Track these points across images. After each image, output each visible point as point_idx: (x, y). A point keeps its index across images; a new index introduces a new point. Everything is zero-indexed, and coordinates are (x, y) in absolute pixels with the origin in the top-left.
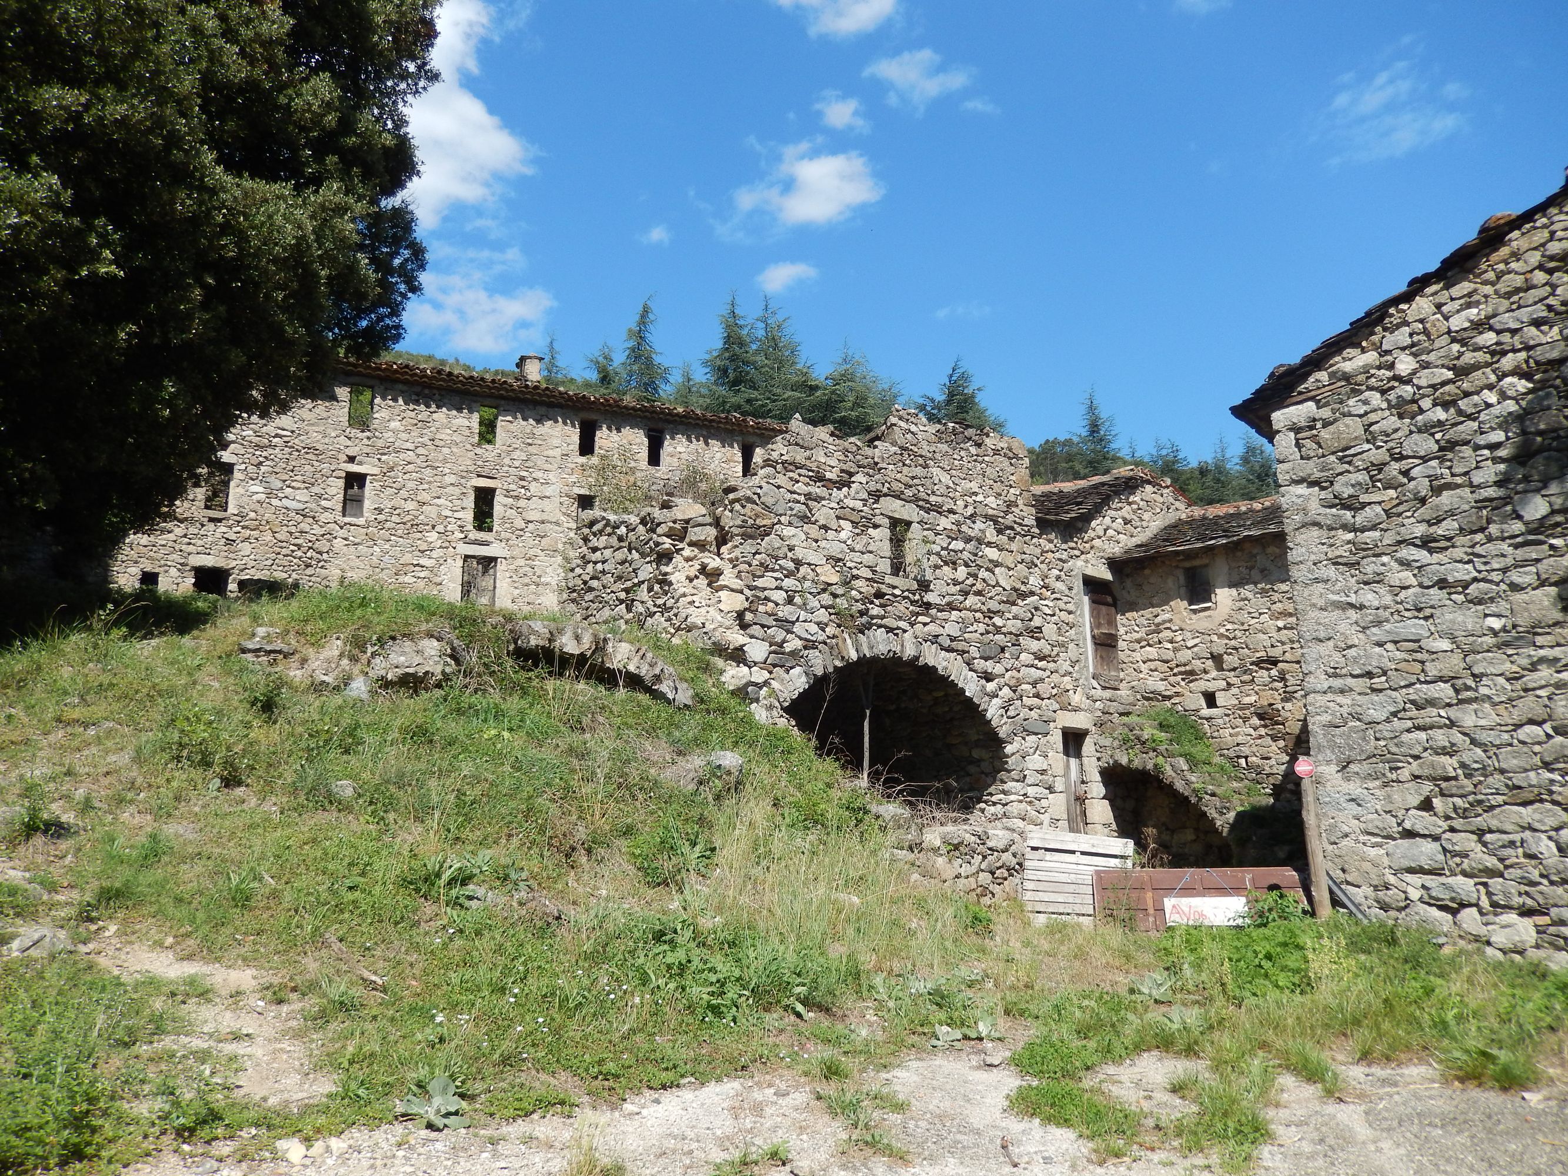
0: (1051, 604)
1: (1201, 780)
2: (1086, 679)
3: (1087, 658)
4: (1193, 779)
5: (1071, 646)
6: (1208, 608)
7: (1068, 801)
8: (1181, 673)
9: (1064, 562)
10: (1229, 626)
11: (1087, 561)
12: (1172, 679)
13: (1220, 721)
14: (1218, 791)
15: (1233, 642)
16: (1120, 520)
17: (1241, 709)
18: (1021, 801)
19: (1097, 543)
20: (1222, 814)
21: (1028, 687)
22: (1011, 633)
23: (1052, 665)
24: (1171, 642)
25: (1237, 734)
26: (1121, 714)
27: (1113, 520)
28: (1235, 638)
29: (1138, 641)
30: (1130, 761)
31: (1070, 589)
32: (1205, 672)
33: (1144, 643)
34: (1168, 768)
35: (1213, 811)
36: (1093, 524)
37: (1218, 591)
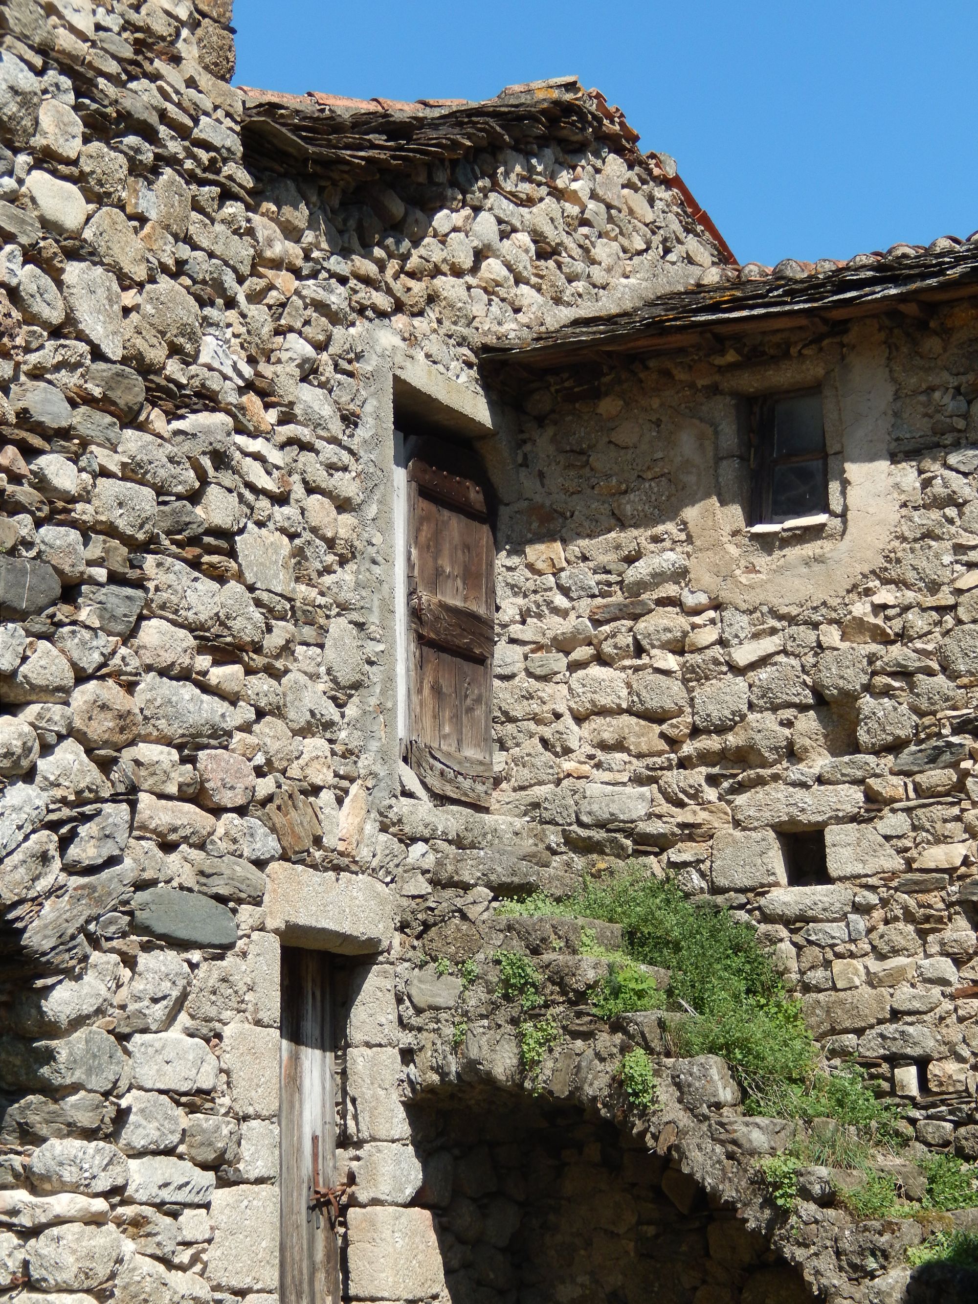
0: (275, 457)
1: (782, 1142)
2: (384, 756)
3: (390, 680)
4: (758, 1138)
5: (339, 627)
6: (816, 532)
7: (284, 1215)
8: (705, 758)
9: (335, 318)
10: (886, 595)
11: (411, 339)
12: (674, 779)
13: (837, 930)
14: (847, 1187)
15: (896, 652)
16: (523, 238)
17: (912, 889)
18: (96, 1221)
19: (448, 286)
20: (860, 1273)
21: (166, 756)
22: (110, 531)
23: (261, 684)
24: (679, 648)
25: (893, 979)
26: (501, 891)
27: (506, 231)
28: (903, 637)
29: (563, 645)
30: (525, 1065)
31: (350, 420)
32: (792, 753)
33: (582, 652)
34: (665, 1094)
35: (826, 1263)
36: (443, 220)
37: (852, 470)
